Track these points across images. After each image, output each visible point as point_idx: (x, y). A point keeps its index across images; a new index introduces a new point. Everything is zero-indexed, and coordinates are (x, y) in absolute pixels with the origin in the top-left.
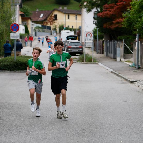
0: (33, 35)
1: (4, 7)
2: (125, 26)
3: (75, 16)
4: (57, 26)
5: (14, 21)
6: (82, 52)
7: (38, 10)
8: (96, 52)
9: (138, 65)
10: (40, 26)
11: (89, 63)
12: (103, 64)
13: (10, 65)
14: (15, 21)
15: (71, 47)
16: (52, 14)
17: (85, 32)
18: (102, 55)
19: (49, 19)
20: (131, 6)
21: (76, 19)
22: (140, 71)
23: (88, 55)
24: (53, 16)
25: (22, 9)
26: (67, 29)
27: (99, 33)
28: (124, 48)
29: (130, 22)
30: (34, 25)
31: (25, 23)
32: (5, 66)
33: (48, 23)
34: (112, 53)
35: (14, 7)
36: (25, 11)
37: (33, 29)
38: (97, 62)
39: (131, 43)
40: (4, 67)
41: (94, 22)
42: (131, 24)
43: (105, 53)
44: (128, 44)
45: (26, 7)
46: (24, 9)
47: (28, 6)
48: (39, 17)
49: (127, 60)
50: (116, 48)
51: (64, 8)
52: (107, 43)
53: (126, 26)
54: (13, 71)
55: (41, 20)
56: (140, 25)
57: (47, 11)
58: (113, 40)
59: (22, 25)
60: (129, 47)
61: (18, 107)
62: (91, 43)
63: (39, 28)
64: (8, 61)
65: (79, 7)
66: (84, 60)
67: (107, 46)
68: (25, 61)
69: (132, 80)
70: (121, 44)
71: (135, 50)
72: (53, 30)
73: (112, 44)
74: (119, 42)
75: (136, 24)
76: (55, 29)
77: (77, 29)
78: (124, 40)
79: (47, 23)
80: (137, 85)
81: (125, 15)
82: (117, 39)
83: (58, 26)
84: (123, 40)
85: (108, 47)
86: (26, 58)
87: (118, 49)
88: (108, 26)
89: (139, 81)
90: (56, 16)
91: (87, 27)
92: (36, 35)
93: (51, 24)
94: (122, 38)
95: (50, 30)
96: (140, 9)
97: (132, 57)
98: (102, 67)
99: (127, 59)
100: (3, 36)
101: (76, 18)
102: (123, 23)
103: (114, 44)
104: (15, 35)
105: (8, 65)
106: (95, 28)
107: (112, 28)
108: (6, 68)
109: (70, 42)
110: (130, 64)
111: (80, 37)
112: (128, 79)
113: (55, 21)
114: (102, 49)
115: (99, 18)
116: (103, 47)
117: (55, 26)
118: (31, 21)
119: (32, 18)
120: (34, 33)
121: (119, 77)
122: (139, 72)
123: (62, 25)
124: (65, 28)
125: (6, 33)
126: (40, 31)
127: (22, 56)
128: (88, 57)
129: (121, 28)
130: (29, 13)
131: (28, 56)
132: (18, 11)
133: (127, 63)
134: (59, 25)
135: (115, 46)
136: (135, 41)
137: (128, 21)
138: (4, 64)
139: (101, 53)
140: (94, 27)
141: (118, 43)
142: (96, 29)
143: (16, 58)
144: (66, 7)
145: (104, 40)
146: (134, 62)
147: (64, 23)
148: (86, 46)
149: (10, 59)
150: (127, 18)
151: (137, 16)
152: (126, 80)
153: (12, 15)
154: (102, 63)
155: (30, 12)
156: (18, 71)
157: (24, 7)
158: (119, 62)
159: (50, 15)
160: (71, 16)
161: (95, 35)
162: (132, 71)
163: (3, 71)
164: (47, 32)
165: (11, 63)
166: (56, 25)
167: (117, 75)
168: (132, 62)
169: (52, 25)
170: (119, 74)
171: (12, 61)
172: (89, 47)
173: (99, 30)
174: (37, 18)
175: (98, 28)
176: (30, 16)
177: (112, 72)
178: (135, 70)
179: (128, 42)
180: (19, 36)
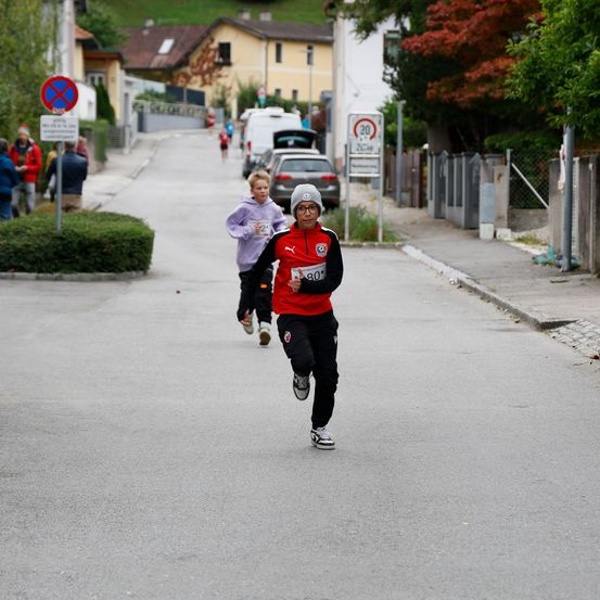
0: (129, 126)
1: (14, 8)
2: (519, 95)
3: (304, 48)
4: (230, 88)
5: (53, 68)
6: (334, 197)
7: (150, 23)
8: (391, 201)
9: (570, 258)
10: (160, 87)
11: (364, 244)
12: (423, 252)
13: (39, 249)
14: (57, 69)
15: (288, 178)
16: (208, 41)
17: (350, 115)
18: (416, 214)
19: (198, 60)
20: (544, 13)
21: (309, 62)
22: (579, 283)
23: (362, 214)
24: (215, 50)
25: (84, 18)
26: (272, 102)
27: (407, 120)
28: (512, 184)
29: (538, 76)
30: (134, 85)
31: (97, 76)
32: (15, 253)
33: (194, 78)
34: (460, 205)
35: (55, 9)
36: (98, 26)
37: (132, 100)
38: (397, 244)
39: (541, 165)
40: (11, 257)
41: (385, 73)
42: (542, 84)
43: (431, 204)
44: (530, 169)
45: (100, 9)
46: (94, 16)
47: (108, 8)
48: (157, 54)
49: (523, 234)
50: (478, 185)
51: (258, 17)
52: (439, 163)
53: (523, 92)
54: (49, 275)
55: (161, 66)
56: (581, 90)
57: (188, 28)
58: (465, 151)
59: (85, 82)
60: (530, 181)
61: (75, 424)
62: (375, 163)
63: (158, 96)
64: (29, 231)
65: (323, 13)
66: (343, 232)
67: (437, 174)
68: (98, 233)
69: (544, 318)
70: (498, 169)
71: (557, 192)
72: (213, 105)
73: (460, 167)
74: (488, 161)
75: (562, 83)
76: (222, 104)
77: (314, 105)
78: (512, 154)
79: (188, 78)
80: (568, 339)
81: (518, 48)
82: (482, 147)
83: (236, 90)
84: (508, 151)
85: (444, 178)
86: (103, 223)
87: (484, 187)
88: (446, 92)
89: (574, 322)
90: (225, 49)
91: (356, 95)
92: (141, 128)
93: (204, 83)
94: (504, 142)
95: (201, 107)
96: (581, 22)
97: (542, 223)
98: (420, 262)
99: (524, 230)
100: (8, 128)
101: (310, 56)
102: (507, 81)
103: (470, 168)
104: (61, 123)
105: (31, 249)
106: (391, 102)
107: (462, 99)
108: (22, 264)
109: (284, 157)
110: (536, 251)
111: (325, 136)
112: (531, 315)
113: (220, 69)
114: (417, 187)
115: (407, 60)
116: (422, 178)
117: (220, 90)
118: (122, 68)
119: (125, 57)
120: (133, 118)
121: (491, 304)
122: (574, 287)
123: (251, 87)
124: (262, 97)
125: (21, 116)
126: (158, 109)
127: (85, 214)
128: (361, 219)
129: (501, 101)
130: (113, 33)
131: (112, 214)
132: (71, 25)
133: (521, 245)
134: (240, 85)
135: (474, 174)
136: (558, 156)
137: (530, 72)
138: (14, 246)
139: (412, 206)
140: (387, 97)
141: (486, 165)
142: (392, 105)
143: (64, 221)
144: (266, 11)
145: (425, 150)
146: (551, 244)
147: (259, 79)
148: (352, 175)
149: (37, 224)
150: (527, 60)
151: (567, 52)
152: (521, 317)
153: (46, 42)
154: (417, 248)
155: (120, 31)
156: (71, 273)
157: (96, 12)
158: (489, 242)
159: (203, 46)
160: (287, 49)
161: (390, 128)
162: (545, 282)
163: (9, 274)
164: (188, 114)
165: (42, 241)
166: (228, 85)
167: (484, 297)
168: (545, 245)
169: (210, 84)
170: (492, 295)
171: (44, 235)
172: (365, 181)
173: (405, 107)
174: (147, 55)
175: (404, 102)
176: (116, 49)
177: (461, 285)
178: (558, 279)
179: (527, 160)
180: (77, 130)
